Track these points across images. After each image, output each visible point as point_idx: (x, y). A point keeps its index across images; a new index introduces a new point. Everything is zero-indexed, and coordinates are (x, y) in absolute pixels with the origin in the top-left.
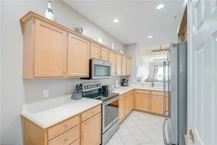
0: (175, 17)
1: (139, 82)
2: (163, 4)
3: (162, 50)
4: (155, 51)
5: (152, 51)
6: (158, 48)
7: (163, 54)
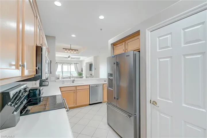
0: (101, 29)
1: (58, 80)
2: (104, 16)
3: (72, 50)
4: (66, 49)
5: (63, 49)
6: (68, 46)
7: (70, 53)
